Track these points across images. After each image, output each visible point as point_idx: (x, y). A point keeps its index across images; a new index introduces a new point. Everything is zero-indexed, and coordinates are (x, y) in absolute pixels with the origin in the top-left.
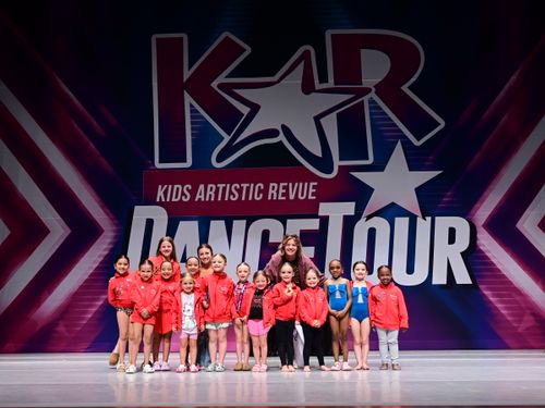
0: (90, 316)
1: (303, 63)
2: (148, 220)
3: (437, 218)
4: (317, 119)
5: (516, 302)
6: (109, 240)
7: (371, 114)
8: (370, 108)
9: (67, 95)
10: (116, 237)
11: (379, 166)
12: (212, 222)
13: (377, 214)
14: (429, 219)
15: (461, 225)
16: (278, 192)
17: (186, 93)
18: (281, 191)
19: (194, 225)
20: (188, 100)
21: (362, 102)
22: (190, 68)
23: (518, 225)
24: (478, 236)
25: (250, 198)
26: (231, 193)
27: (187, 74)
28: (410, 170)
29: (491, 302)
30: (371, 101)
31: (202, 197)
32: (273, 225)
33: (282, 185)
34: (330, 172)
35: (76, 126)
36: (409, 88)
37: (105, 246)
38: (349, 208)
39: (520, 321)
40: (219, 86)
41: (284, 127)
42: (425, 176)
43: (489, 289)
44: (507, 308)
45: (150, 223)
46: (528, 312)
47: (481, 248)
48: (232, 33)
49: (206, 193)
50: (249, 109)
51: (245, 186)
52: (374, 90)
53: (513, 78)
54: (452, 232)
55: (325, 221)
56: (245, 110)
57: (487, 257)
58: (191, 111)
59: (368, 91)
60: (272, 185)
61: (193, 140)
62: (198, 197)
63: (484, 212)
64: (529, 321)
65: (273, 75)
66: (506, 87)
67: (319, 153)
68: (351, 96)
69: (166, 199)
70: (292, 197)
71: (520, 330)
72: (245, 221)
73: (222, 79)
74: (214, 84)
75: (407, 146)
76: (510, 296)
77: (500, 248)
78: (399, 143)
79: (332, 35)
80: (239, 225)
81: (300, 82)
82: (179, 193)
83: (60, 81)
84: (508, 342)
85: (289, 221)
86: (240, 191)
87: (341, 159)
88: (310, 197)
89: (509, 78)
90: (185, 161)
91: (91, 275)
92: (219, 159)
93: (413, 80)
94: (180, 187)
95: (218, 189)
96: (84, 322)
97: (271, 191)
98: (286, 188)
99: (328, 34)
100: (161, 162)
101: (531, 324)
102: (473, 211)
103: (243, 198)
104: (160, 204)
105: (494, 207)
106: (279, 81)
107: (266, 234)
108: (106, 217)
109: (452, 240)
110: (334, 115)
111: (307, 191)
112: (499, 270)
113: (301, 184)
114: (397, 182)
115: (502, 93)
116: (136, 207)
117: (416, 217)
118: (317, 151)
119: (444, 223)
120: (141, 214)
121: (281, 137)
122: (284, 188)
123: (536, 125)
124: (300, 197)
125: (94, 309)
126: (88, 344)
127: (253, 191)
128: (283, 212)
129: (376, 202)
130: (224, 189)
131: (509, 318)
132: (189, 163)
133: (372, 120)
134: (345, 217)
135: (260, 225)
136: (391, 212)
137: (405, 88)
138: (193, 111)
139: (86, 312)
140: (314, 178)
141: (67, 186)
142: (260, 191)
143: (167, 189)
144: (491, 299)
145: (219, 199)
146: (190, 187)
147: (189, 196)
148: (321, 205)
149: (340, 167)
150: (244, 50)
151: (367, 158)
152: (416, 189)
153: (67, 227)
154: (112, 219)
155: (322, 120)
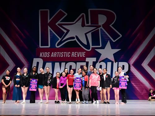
1: (82, 19)
3: (119, 62)
4: (86, 34)
5: (141, 86)
7: (101, 33)
8: (101, 31)
9: (15, 27)
10: (28, 67)
11: (103, 48)
12: (55, 63)
13: (102, 61)
14: (117, 63)
15: (126, 65)
16: (74, 54)
17: (48, 26)
18: (75, 54)
20: (49, 28)
21: (99, 29)
22: (50, 19)
23: (142, 65)
24: (131, 68)
25: (66, 56)
26: (61, 55)
27: (49, 21)
28: (112, 49)
30: (101, 29)
31: (53, 56)
32: (73, 64)
33: (75, 53)
34: (89, 49)
35: (17, 35)
36: (112, 25)
38: (94, 59)
39: (142, 92)
40: (58, 24)
41: (76, 36)
43: (133, 83)
44: (139, 88)
45: (38, 63)
46: (144, 89)
47: (132, 71)
48: (62, 9)
49: (54, 55)
50: (66, 31)
51: (65, 53)
52: (102, 26)
53: (141, 23)
54: (123, 66)
55: (87, 63)
56: (65, 31)
57: (133, 74)
58: (50, 32)
59: (100, 26)
60: (72, 53)
61: (50, 40)
62: (52, 56)
63: (132, 61)
64: (145, 92)
65: (73, 21)
66: (139, 25)
67: (86, 44)
68: (95, 28)
69: (42, 56)
70: (78, 56)
71: (142, 94)
72: (65, 63)
73: (59, 22)
74: (57, 24)
75: (111, 42)
76: (140, 85)
77: (137, 71)
78: (109, 41)
79: (90, 10)
80: (63, 64)
81: (81, 23)
82: (46, 55)
84: (139, 97)
85: (77, 63)
86: (63, 54)
87: (92, 45)
88: (83, 56)
89: (140, 23)
90: (48, 46)
92: (58, 45)
93: (113, 23)
94: (47, 53)
95: (57, 54)
97: (72, 54)
99: (89, 10)
100: (41, 46)
101: (145, 93)
102: (129, 61)
103: (64, 56)
104: (41, 58)
105: (135, 59)
106: (75, 23)
107: (71, 67)
108: (25, 61)
109: (123, 69)
110: (90, 33)
111: (83, 54)
112: (136, 77)
114: (108, 52)
115: (138, 27)
117: (113, 62)
118: (86, 43)
119: (121, 64)
120: (35, 60)
121: (76, 39)
122: (76, 53)
123: (148, 36)
124: (81, 56)
127: (67, 54)
128: (76, 60)
129: (102, 58)
130: (59, 54)
131: (139, 91)
132: (49, 46)
134: (93, 62)
135: (69, 64)
136: (106, 61)
137: (111, 26)
138: (51, 31)
140: (84, 51)
142: (69, 54)
143: (43, 53)
144: (134, 85)
145: (58, 56)
146: (49, 53)
147: (49, 55)
148: (87, 58)
149: (92, 48)
150: (65, 14)
151: (100, 45)
152: (113, 54)
153: (14, 64)
154: (27, 62)
155: (87, 34)
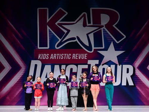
0: (17, 94)
1: (83, 18)
2: (35, 65)
3: (123, 65)
4: (87, 35)
5: (147, 91)
6: (23, 71)
7: (104, 33)
8: (103, 32)
9: (11, 26)
10: (25, 70)
11: (106, 49)
12: (55, 65)
13: (105, 64)
14: (121, 65)
15: (131, 67)
16: (75, 56)
17: (48, 26)
19: (50, 66)
20: (48, 28)
21: (101, 30)
23: (147, 68)
24: (136, 71)
25: (67, 58)
26: (61, 57)
27: (48, 20)
28: (116, 50)
29: (139, 91)
30: (104, 30)
32: (74, 67)
34: (91, 51)
35: (14, 35)
36: (115, 26)
37: (22, 73)
38: (97, 62)
39: (148, 97)
40: (58, 24)
41: (77, 37)
42: (120, 52)
43: (139, 87)
44: (144, 93)
45: (36, 66)
47: (137, 74)
48: (62, 8)
49: (53, 57)
51: (65, 54)
52: (105, 26)
53: (146, 23)
54: (128, 69)
55: (89, 65)
56: (66, 32)
57: (138, 77)
58: (49, 32)
59: (103, 26)
60: (73, 54)
61: (50, 40)
62: (51, 58)
63: (138, 63)
65: (74, 21)
66: (144, 26)
67: (88, 46)
68: (98, 28)
69: (41, 58)
70: (80, 58)
71: (148, 100)
72: (65, 65)
73: (58, 22)
74: (56, 24)
75: (115, 44)
76: (145, 89)
77: (142, 74)
78: (112, 43)
79: (93, 10)
80: (63, 67)
81: (82, 23)
82: (45, 56)
83: (9, 22)
84: (144, 103)
85: (78, 65)
86: (64, 56)
87: (94, 47)
88: (85, 58)
90: (47, 47)
91: (18, 81)
92: (58, 46)
93: (116, 23)
94: (45, 54)
95: (57, 55)
96: (15, 96)
97: (73, 56)
98: (78, 55)
99: (91, 9)
100: (40, 47)
102: (134, 63)
103: (65, 58)
104: (39, 60)
105: (140, 62)
106: (76, 23)
107: (71, 69)
108: (22, 63)
109: (128, 72)
110: (92, 34)
111: (84, 56)
112: (142, 81)
113: (82, 54)
115: (143, 28)
116: (32, 61)
117: (117, 65)
118: (87, 44)
119: (125, 67)
120: (33, 63)
121: (77, 40)
122: (77, 55)
124: (82, 58)
125: (18, 92)
126: (16, 103)
127: (68, 56)
128: (77, 63)
129: (105, 60)
130: (59, 55)
131: (145, 96)
132: (48, 48)
133: (104, 35)
134: (96, 64)
136: (109, 63)
137: (114, 26)
138: (50, 31)
139: (16, 93)
140: (86, 52)
141: (11, 54)
142: (70, 56)
143: (41, 55)
144: (140, 90)
145: (57, 58)
146: (48, 55)
147: (48, 57)
148: (88, 61)
149: (94, 49)
150: (66, 13)
151: (103, 47)
152: (117, 56)
153: (10, 66)
154: (24, 64)
155: (89, 35)
